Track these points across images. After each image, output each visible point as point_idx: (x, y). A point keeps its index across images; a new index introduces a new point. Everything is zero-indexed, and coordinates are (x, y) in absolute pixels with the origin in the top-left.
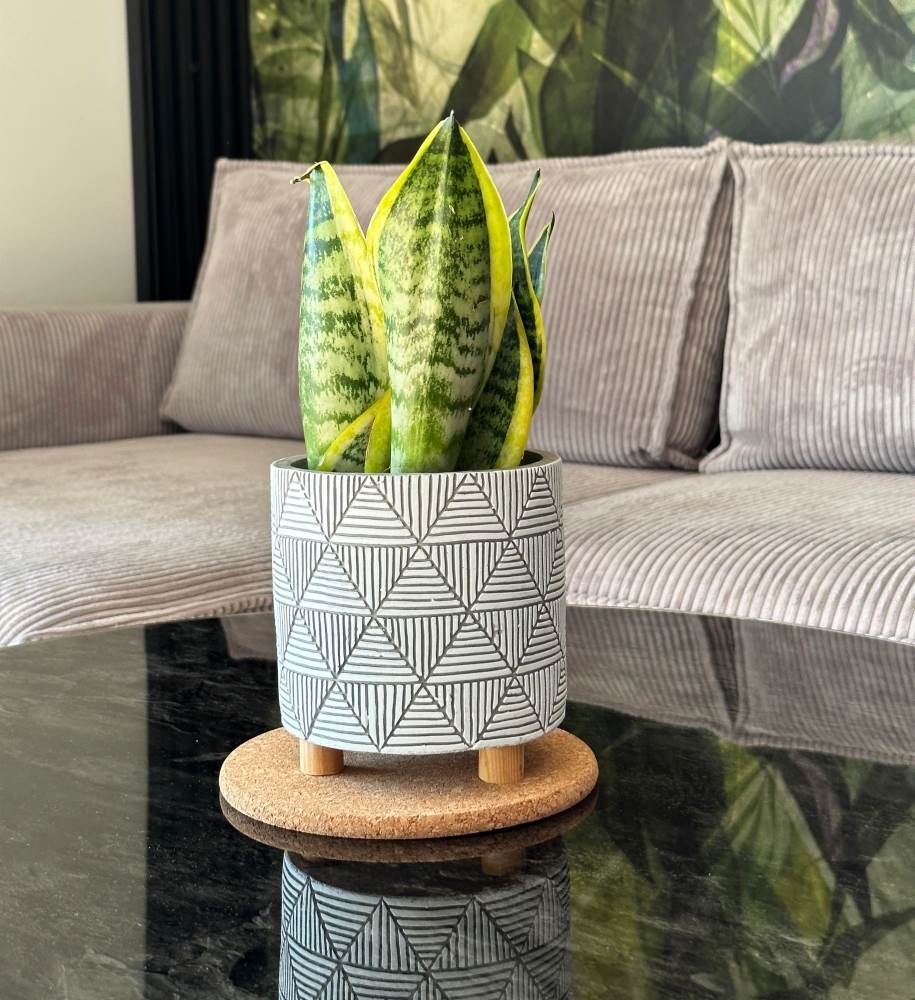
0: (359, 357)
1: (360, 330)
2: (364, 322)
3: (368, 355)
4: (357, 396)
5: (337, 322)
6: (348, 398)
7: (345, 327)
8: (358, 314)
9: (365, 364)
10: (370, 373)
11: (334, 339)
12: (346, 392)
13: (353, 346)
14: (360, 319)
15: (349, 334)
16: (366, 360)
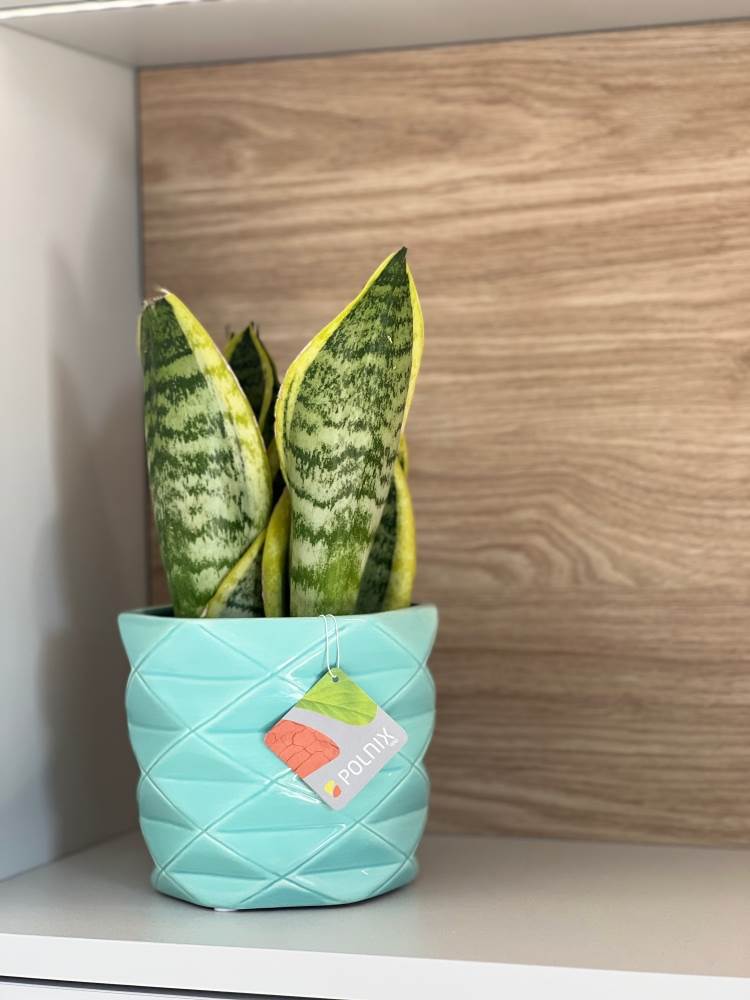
0: (234, 497)
1: (233, 468)
2: (237, 460)
3: (242, 494)
4: (235, 538)
5: (210, 463)
6: (226, 541)
7: (218, 467)
8: (230, 452)
9: (240, 504)
10: (244, 514)
11: (207, 481)
12: (224, 536)
13: (227, 486)
14: (232, 457)
15: (223, 474)
16: (240, 499)
